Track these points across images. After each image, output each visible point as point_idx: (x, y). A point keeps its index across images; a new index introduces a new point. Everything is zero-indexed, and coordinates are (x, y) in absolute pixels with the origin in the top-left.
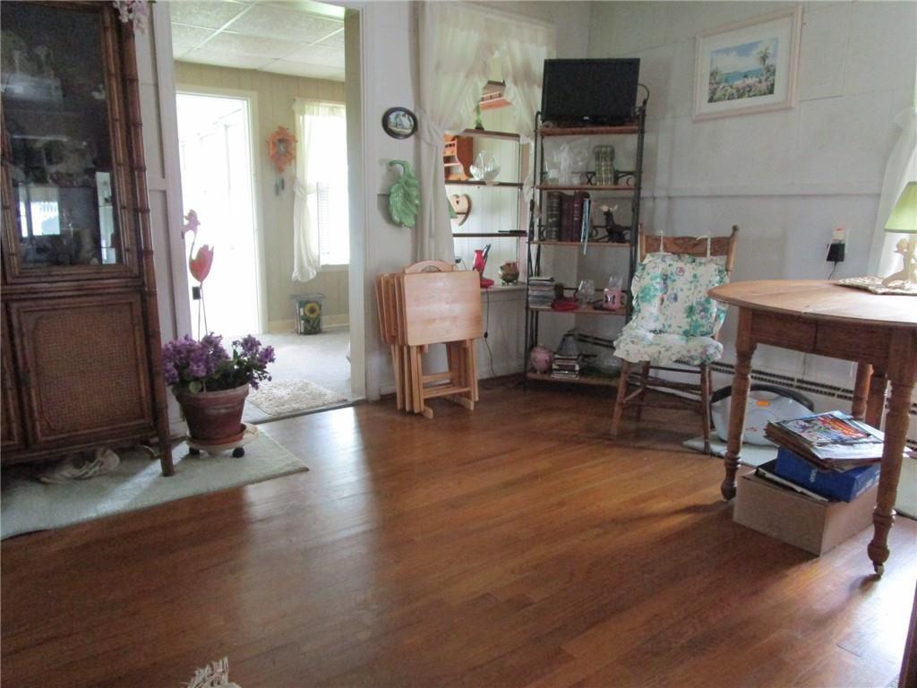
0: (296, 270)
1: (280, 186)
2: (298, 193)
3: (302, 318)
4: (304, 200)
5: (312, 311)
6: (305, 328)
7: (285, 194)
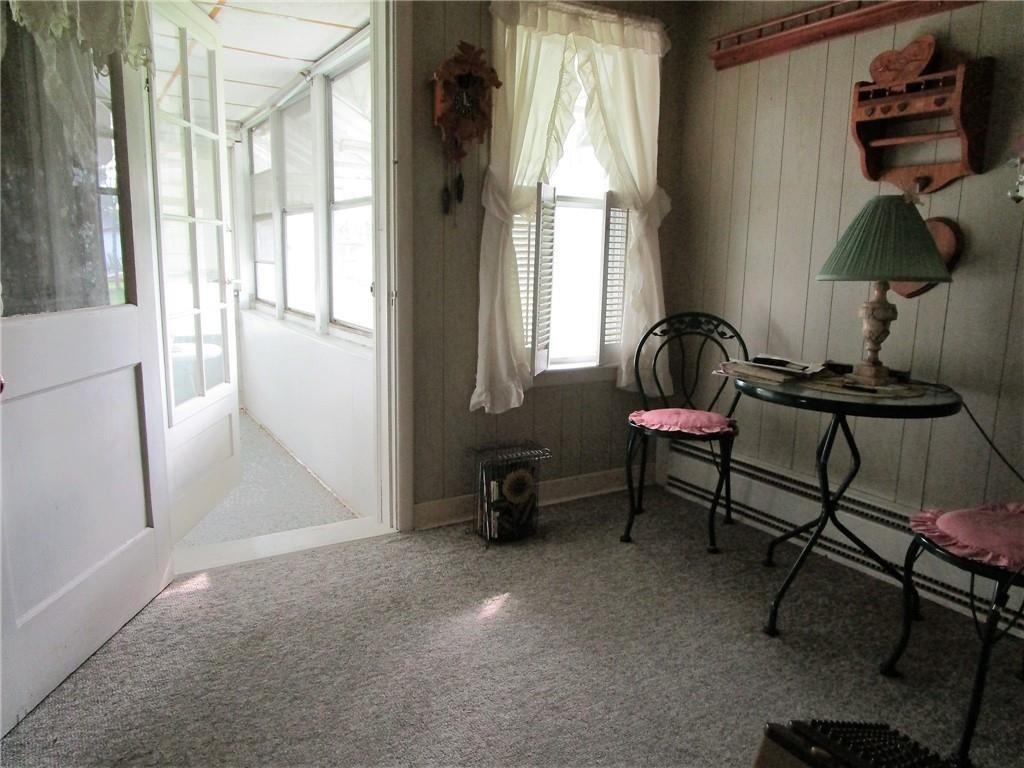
0: (479, 389)
1: (453, 194)
2: (491, 208)
3: (493, 506)
4: (505, 226)
5: (519, 487)
6: (501, 528)
7: (463, 210)
